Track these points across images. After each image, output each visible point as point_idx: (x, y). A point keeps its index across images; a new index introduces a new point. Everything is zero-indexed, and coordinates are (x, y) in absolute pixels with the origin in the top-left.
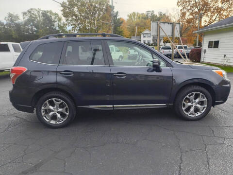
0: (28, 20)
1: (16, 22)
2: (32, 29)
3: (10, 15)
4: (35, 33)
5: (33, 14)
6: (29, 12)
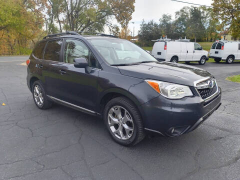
0: (179, 19)
1: (168, 22)
2: (180, 28)
3: (165, 16)
4: (183, 31)
5: (185, 12)
6: (182, 11)
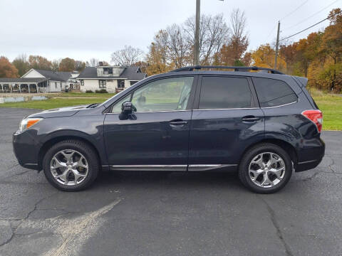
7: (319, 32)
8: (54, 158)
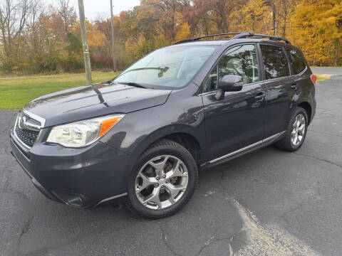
7: (129, 11)
8: (140, 174)
